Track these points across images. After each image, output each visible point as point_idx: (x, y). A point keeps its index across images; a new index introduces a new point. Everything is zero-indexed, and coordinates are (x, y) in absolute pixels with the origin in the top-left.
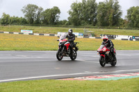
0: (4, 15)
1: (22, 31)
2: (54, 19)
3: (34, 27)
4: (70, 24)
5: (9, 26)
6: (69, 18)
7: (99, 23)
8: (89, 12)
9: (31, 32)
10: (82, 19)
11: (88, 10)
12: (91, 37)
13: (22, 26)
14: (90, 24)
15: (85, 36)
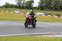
0: (6, 3)
1: (15, 11)
2: (31, 6)
3: (21, 10)
4: (39, 9)
5: (9, 9)
6: (38, 6)
7: (53, 8)
8: (48, 3)
9: (19, 12)
10: (45, 6)
11: (48, 2)
12: (49, 15)
13: (15, 9)
14: (49, 9)
15: (46, 15)
